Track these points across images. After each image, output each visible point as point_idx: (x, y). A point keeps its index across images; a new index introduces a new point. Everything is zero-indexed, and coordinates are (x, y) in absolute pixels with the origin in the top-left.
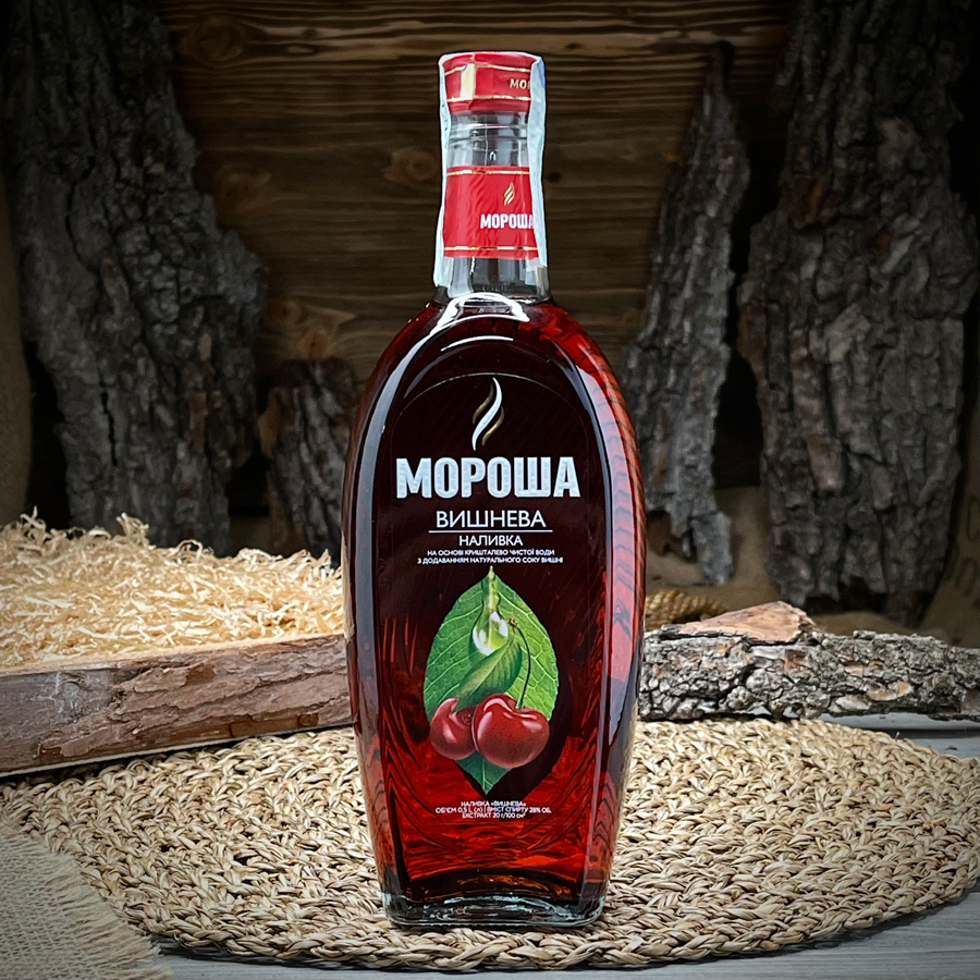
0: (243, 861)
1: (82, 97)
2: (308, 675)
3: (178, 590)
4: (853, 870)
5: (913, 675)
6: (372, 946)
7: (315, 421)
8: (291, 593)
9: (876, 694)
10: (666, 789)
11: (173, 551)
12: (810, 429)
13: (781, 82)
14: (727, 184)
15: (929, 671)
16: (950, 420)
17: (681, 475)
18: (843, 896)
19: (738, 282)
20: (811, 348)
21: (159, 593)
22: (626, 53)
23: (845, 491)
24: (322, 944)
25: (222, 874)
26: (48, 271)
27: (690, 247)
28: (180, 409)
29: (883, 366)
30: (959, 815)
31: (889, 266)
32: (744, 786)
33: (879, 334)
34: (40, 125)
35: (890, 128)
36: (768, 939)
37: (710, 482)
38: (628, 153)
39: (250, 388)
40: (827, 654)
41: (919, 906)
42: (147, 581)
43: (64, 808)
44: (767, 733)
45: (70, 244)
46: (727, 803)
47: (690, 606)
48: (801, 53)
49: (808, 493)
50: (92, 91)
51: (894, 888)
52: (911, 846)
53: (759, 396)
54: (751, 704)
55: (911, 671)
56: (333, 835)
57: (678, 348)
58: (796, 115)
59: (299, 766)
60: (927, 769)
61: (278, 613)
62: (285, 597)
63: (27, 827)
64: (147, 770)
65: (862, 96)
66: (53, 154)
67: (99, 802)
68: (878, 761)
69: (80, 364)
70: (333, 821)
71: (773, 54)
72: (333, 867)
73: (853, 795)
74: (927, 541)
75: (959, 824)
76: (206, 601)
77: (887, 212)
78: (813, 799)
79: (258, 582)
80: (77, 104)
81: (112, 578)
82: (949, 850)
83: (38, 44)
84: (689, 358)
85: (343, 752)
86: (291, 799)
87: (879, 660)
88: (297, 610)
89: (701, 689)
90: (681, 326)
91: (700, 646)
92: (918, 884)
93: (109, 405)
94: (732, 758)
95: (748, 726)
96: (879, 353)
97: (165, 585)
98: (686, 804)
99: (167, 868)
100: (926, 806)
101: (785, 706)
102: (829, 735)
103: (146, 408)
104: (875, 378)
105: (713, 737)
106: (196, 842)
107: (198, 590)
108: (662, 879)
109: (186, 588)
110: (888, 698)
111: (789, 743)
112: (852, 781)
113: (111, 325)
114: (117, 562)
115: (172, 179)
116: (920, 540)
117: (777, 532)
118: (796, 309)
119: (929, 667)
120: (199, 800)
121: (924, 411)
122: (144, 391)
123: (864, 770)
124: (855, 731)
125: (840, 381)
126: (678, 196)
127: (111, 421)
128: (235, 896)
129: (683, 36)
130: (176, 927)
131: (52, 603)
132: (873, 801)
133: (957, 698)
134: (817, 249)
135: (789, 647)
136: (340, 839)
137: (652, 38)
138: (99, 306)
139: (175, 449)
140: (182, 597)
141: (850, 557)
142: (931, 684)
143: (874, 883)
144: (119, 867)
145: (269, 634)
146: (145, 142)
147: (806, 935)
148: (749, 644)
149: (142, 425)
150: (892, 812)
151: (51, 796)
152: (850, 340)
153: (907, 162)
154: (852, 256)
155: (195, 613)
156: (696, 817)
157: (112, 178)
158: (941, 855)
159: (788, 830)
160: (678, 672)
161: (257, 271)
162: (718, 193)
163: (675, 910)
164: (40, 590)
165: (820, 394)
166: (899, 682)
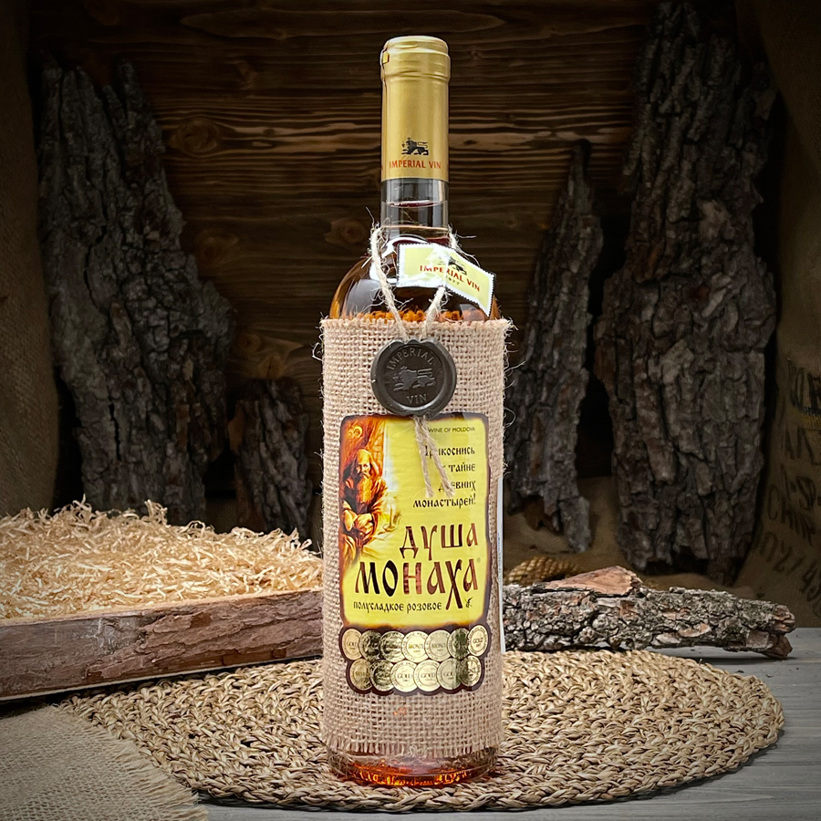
0: (248, 744)
1: (97, 181)
2: (279, 621)
3: (187, 558)
4: (664, 750)
5: (712, 619)
6: (342, 795)
7: (271, 425)
8: (268, 561)
9: (685, 632)
10: (537, 698)
11: (184, 529)
12: (649, 434)
13: (627, 173)
14: (586, 249)
15: (723, 616)
16: (755, 428)
17: (551, 468)
18: (657, 766)
19: (594, 322)
20: (650, 373)
21: (173, 561)
22: (509, 148)
23: (676, 482)
24: (308, 794)
25: (234, 753)
26: (70, 314)
27: (558, 295)
28: (169, 417)
29: (703, 387)
30: (740, 715)
31: (708, 312)
32: (591, 696)
33: (701, 363)
34: (66, 202)
35: (708, 208)
36: (606, 792)
37: (573, 474)
38: (511, 223)
39: (222, 400)
40: (650, 604)
41: (708, 773)
42: (164, 552)
43: (117, 711)
44: (609, 660)
45: (88, 292)
46: (579, 707)
47: (557, 568)
48: (642, 151)
49: (648, 483)
50: (105, 176)
51: (691, 761)
52: (705, 735)
53: (611, 409)
54: (596, 639)
55: (710, 616)
56: (308, 727)
57: (549, 371)
58: (637, 198)
59: (278, 683)
60: (720, 684)
61: (258, 575)
62: (264, 564)
63: (95, 722)
64: (171, 686)
65: (687, 184)
66: (75, 224)
67: (142, 707)
68: (686, 679)
69: (95, 383)
70: (306, 719)
71: (621, 149)
72: (310, 748)
73: (667, 701)
74: (738, 520)
75: (738, 721)
76: (207, 566)
77: (706, 271)
78: (639, 704)
79: (245, 553)
80: (93, 186)
81: (139, 549)
82: (731, 738)
83: (64, 141)
84: (557, 380)
85: (308, 674)
86: (275, 705)
87: (687, 608)
88: (273, 573)
89: (560, 628)
90: (551, 355)
91: (560, 597)
92: (709, 759)
93: (115, 414)
94: (583, 677)
95: (595, 655)
96: (701, 377)
97: (177, 554)
98: (551, 707)
99: (196, 748)
100: (718, 709)
101: (620, 640)
102: (653, 661)
103: (143, 416)
104: (699, 396)
105: (570, 662)
106: (213, 732)
107: (201, 559)
108: (534, 756)
109: (193, 557)
110: (694, 635)
111: (624, 666)
112: (667, 693)
113: (117, 354)
114: (144, 537)
115: (165, 243)
116: (733, 519)
117: (625, 512)
118: (638, 342)
119: (723, 613)
120: (210, 705)
121: (734, 421)
122: (142, 403)
123: (676, 685)
124: (671, 658)
125: (671, 398)
126: (549, 256)
127: (117, 426)
128: (245, 766)
129: (553, 135)
130: (209, 784)
131: (96, 568)
132: (681, 706)
133: (743, 636)
134: (654, 298)
135: (623, 599)
136: (312, 730)
137: (529, 137)
138: (109, 340)
139: (165, 447)
140: (189, 563)
141: (680, 532)
142: (724, 626)
143: (679, 758)
144: (163, 747)
145: (251, 591)
146: (145, 215)
147: (631, 791)
148: (595, 596)
149: (140, 429)
150: (694, 713)
151: (106, 703)
152: (679, 367)
153: (721, 234)
154: (680, 305)
155: (198, 575)
156: (558, 716)
157: (120, 242)
158: (725, 741)
159: (621, 725)
160: (544, 616)
161: (228, 312)
162: (580, 255)
163: (544, 775)
164: (87, 558)
165: (657, 408)
166: (702, 624)
